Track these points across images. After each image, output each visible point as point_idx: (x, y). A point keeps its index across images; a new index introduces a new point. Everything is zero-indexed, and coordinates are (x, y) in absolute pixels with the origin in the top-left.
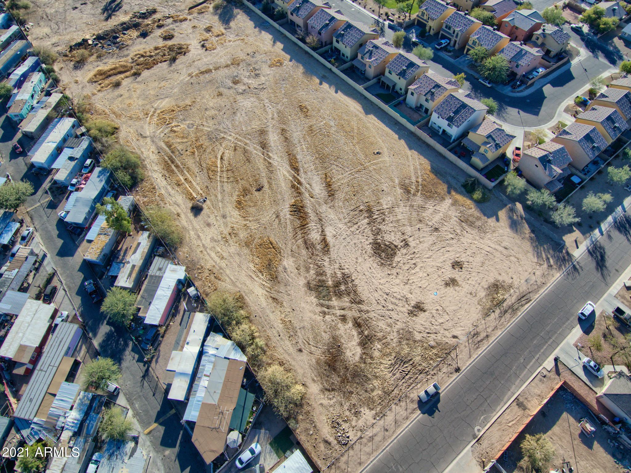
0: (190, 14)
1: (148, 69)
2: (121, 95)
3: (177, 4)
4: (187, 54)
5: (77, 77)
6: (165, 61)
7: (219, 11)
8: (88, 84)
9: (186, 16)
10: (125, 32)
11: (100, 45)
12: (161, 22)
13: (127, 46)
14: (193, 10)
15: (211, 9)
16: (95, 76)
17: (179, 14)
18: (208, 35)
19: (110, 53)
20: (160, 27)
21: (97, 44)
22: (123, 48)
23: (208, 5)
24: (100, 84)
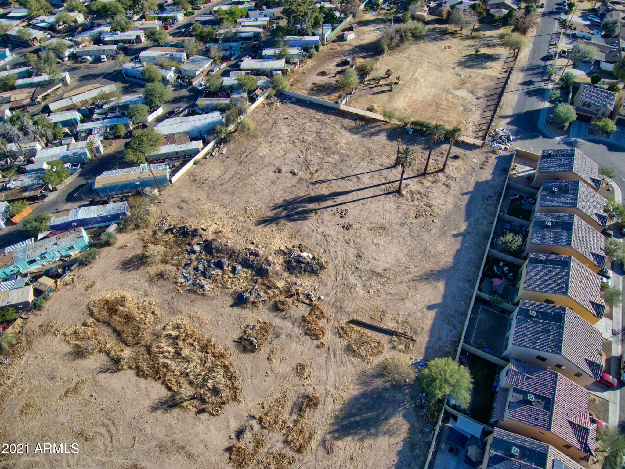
0: (340, 332)
1: (139, 372)
2: (52, 378)
3: (359, 288)
4: (203, 416)
5: (104, 279)
6: (169, 389)
7: (378, 383)
8: (84, 307)
9: (328, 328)
10: (239, 267)
11: (193, 257)
12: (290, 300)
13: (203, 295)
14: (356, 328)
15: (376, 361)
16: (107, 302)
17: (329, 312)
18: (286, 415)
19: (176, 283)
20: (276, 308)
21: (194, 252)
22: (195, 292)
23: (387, 346)
24: (84, 325)
